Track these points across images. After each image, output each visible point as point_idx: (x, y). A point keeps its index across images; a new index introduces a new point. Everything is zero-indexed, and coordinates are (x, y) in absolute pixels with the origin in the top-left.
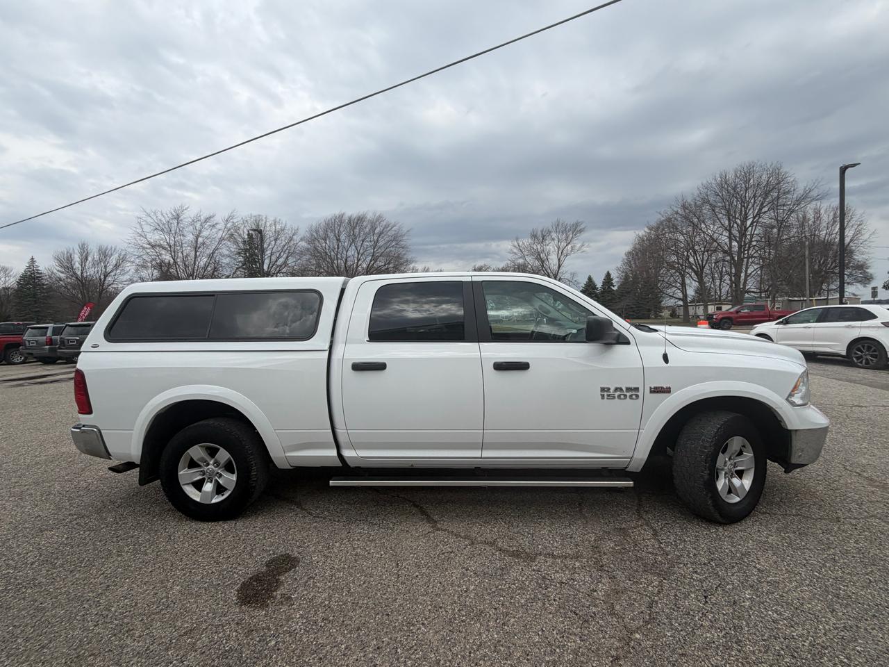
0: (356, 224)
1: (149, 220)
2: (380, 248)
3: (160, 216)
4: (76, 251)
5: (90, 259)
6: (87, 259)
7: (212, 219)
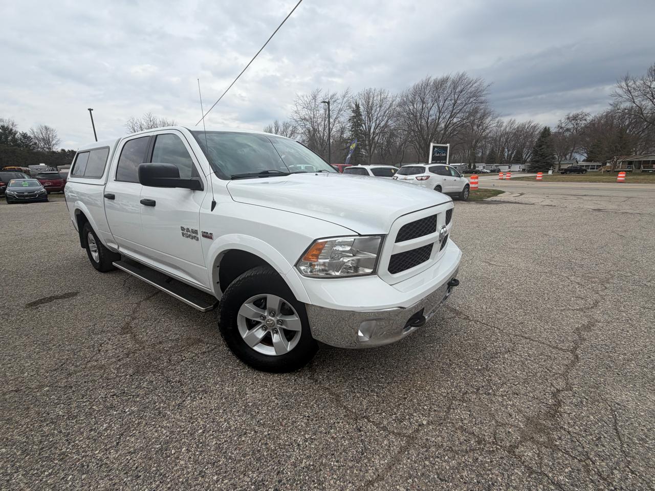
0: (439, 85)
1: (300, 102)
2: (458, 106)
3: (306, 99)
4: (273, 126)
5: (279, 130)
6: (278, 131)
7: (335, 96)
